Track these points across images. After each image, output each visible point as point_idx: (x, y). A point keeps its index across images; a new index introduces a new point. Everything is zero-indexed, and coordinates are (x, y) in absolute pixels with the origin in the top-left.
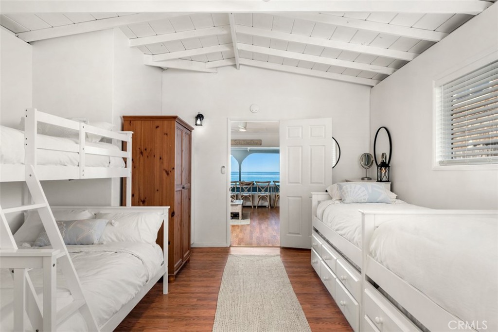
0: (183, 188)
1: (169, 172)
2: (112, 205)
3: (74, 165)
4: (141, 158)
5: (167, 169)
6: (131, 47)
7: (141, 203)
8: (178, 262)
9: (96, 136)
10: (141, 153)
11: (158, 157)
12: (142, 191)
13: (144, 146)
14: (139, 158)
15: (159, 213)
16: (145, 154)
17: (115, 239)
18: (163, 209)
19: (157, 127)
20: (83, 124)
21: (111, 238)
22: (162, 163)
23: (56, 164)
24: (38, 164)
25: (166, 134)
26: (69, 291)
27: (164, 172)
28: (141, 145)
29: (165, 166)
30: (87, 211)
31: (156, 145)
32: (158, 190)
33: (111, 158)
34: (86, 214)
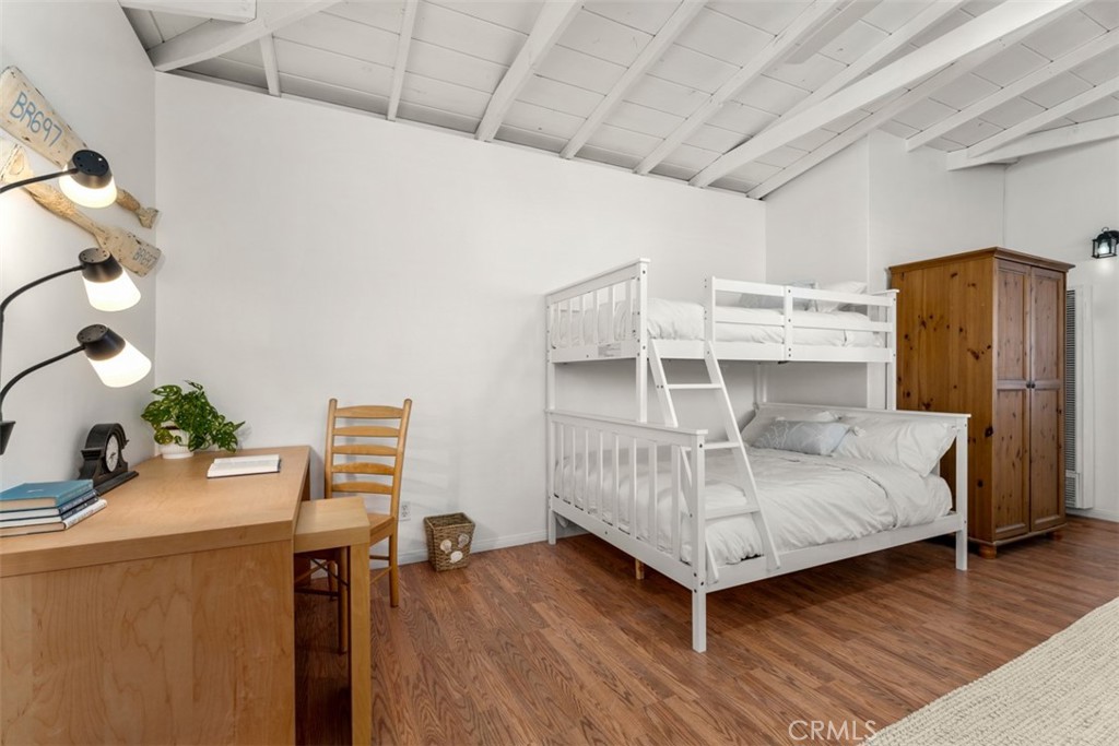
0: (1030, 386)
1: (980, 354)
2: (869, 405)
3: (777, 342)
4: (924, 333)
5: (974, 349)
6: (910, 151)
7: (924, 408)
8: (1013, 527)
9: (829, 304)
10: (923, 324)
11: (955, 329)
12: (924, 387)
13: (927, 310)
14: (920, 333)
15: (946, 425)
16: (931, 325)
17: (856, 454)
18: (956, 418)
19: (954, 275)
20: (788, 288)
21: (851, 452)
22: (965, 338)
23: (747, 340)
24: (718, 340)
25: (974, 285)
26: (743, 490)
27: (969, 354)
28: (922, 310)
29: (971, 343)
30: (827, 413)
31: (951, 308)
32: (955, 387)
33: (847, 333)
34: (826, 416)
